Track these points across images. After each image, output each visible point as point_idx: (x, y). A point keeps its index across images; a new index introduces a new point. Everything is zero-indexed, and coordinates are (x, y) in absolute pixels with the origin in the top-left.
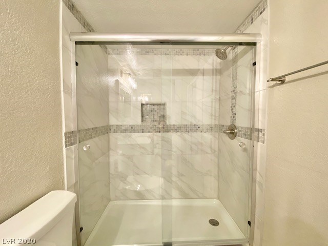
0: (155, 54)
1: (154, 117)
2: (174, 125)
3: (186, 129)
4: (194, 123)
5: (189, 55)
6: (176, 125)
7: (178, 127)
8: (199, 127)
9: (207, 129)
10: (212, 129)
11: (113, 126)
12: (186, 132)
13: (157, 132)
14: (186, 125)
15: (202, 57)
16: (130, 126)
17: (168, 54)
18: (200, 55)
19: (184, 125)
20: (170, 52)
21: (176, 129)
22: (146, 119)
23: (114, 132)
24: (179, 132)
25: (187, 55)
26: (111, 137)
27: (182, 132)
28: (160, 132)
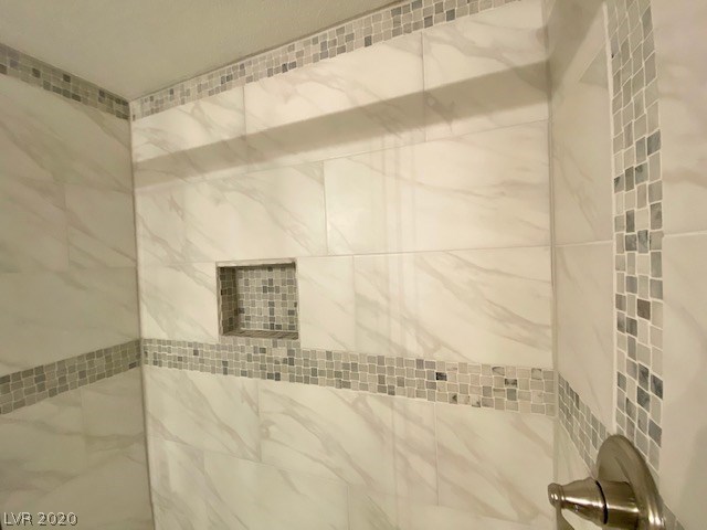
0: (250, 80)
1: (272, 312)
2: (329, 354)
3: (381, 380)
4: (415, 349)
5: (379, 38)
6: (338, 355)
7: (346, 366)
8: (440, 376)
9: (486, 391)
10: (512, 395)
11: (150, 341)
12: (382, 389)
13: (270, 376)
14: (381, 360)
15: (440, 29)
16: (190, 345)
17: (293, 65)
18: (429, 22)
19: (371, 359)
20: (299, 54)
21: (338, 374)
22: (248, 318)
23: (155, 363)
24: (347, 385)
25: (368, 42)
26: (147, 378)
27: (364, 387)
28: (278, 378)
